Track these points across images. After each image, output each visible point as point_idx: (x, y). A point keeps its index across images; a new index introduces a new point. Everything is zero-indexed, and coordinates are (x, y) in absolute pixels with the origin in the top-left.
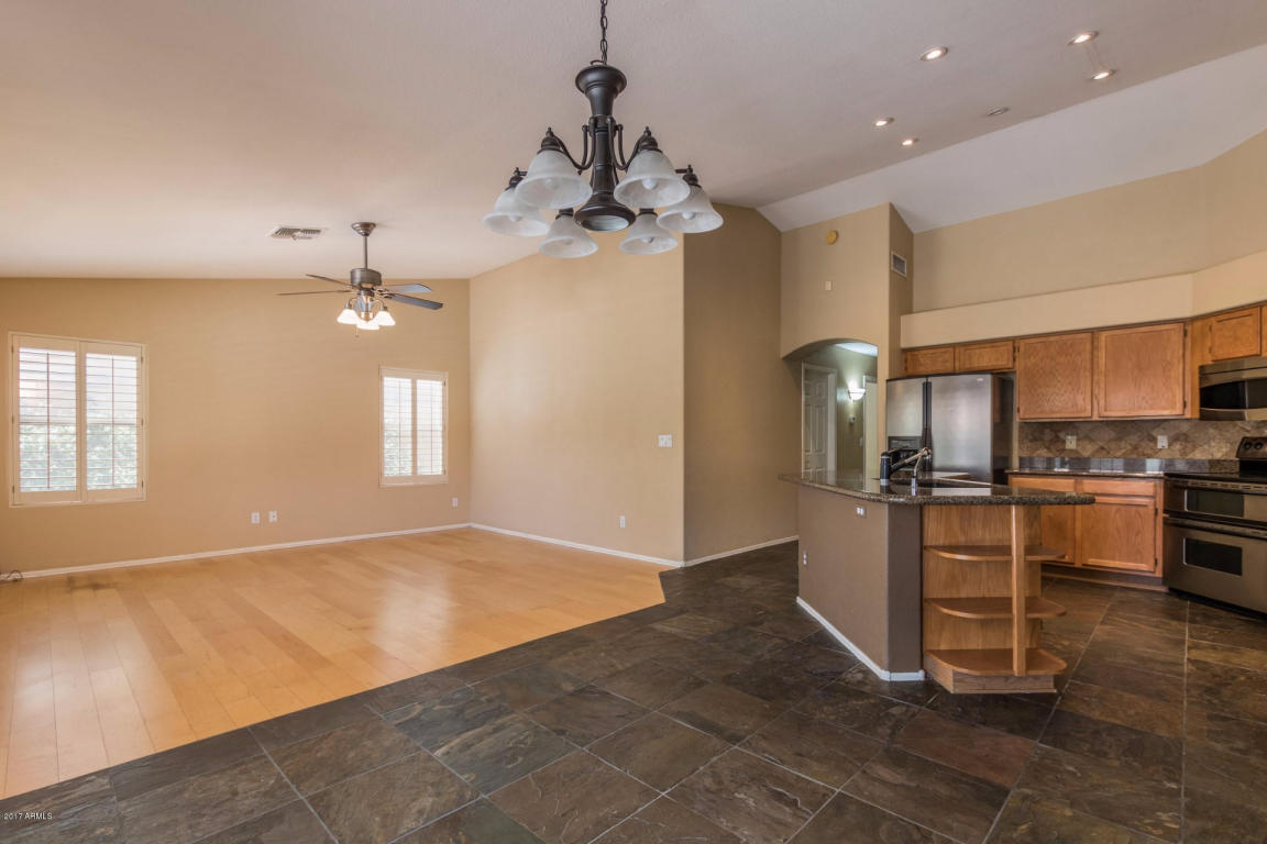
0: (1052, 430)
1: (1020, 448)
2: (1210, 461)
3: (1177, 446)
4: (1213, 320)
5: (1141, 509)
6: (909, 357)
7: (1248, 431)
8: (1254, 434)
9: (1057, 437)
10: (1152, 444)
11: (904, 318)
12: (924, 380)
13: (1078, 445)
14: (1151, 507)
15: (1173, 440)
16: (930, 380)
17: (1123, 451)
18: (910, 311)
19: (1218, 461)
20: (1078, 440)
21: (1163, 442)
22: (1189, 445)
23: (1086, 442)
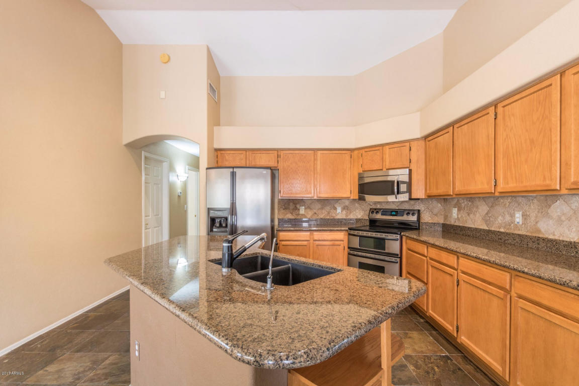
0: (294, 203)
1: (279, 213)
2: (356, 219)
3: (344, 212)
4: (363, 151)
5: (338, 247)
6: (219, 155)
7: (371, 205)
8: (374, 207)
9: (296, 207)
10: (335, 211)
11: (215, 128)
12: (231, 170)
13: (305, 212)
14: (342, 246)
15: (343, 209)
16: (235, 170)
17: (324, 214)
18: (219, 125)
19: (360, 219)
20: (305, 209)
21: (339, 210)
22: (349, 212)
23: (308, 210)
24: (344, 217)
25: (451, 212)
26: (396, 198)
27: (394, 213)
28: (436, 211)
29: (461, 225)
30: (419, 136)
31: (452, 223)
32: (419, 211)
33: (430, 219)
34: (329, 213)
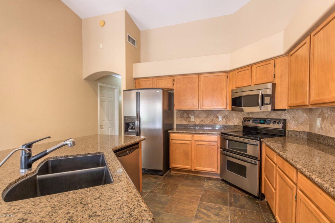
0: (187, 114)
1: (177, 120)
2: (234, 126)
3: (224, 120)
4: (236, 72)
5: (213, 146)
6: (137, 82)
7: (245, 115)
8: (247, 116)
9: (188, 116)
10: (217, 119)
11: (134, 65)
12: (137, 91)
13: (195, 120)
14: (216, 146)
15: (224, 117)
16: (139, 91)
17: (209, 122)
19: (236, 126)
20: (195, 117)
21: (220, 118)
22: (228, 120)
23: (197, 118)
24: (224, 124)
25: (315, 121)
26: (261, 109)
27: (262, 122)
28: (301, 120)
29: (324, 134)
31: (316, 132)
32: (285, 120)
33: (295, 127)
34: (212, 121)
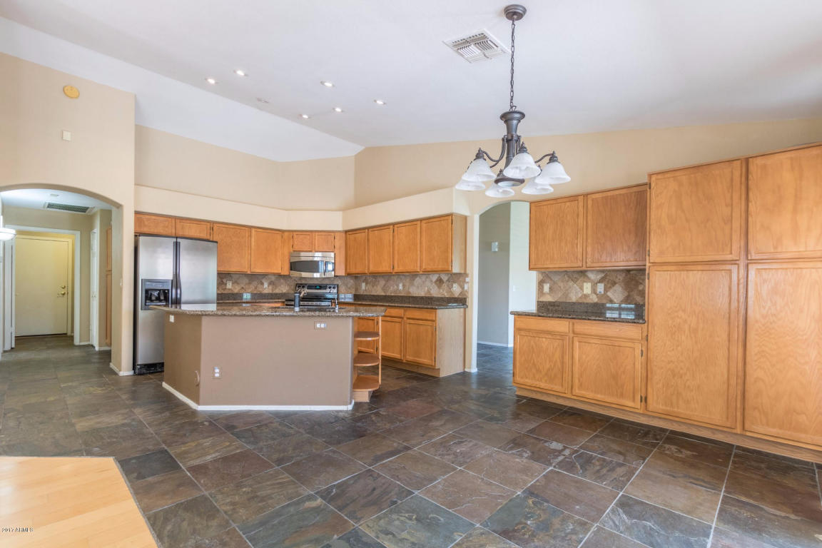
0: (220, 278)
3: (270, 287)
4: (294, 234)
7: (297, 281)
8: (300, 282)
9: (222, 281)
10: (263, 286)
12: (175, 240)
13: (233, 286)
15: (270, 284)
16: (179, 240)
17: (252, 289)
19: (285, 294)
20: (233, 283)
21: (266, 285)
22: (275, 287)
23: (235, 285)
24: (271, 292)
26: (325, 275)
27: (318, 287)
28: (349, 285)
29: (368, 294)
30: (341, 229)
32: (338, 285)
33: (345, 291)
34: (256, 288)
